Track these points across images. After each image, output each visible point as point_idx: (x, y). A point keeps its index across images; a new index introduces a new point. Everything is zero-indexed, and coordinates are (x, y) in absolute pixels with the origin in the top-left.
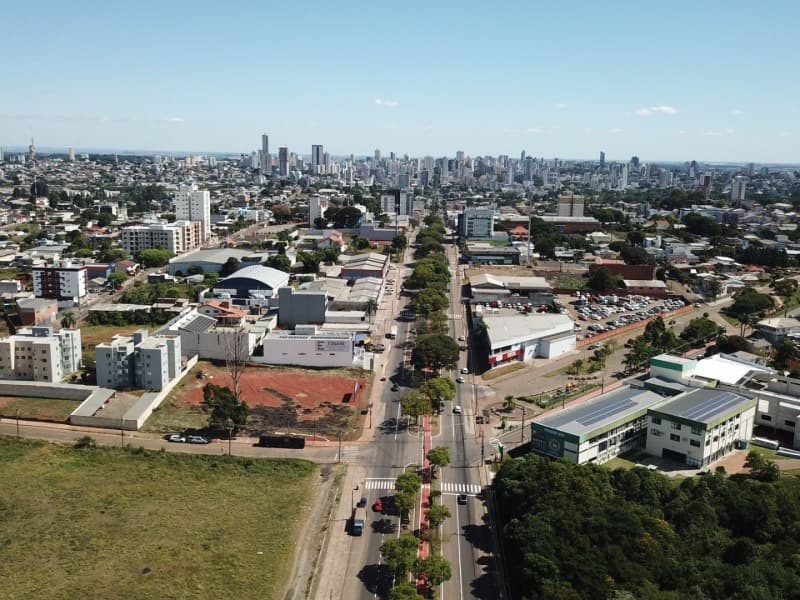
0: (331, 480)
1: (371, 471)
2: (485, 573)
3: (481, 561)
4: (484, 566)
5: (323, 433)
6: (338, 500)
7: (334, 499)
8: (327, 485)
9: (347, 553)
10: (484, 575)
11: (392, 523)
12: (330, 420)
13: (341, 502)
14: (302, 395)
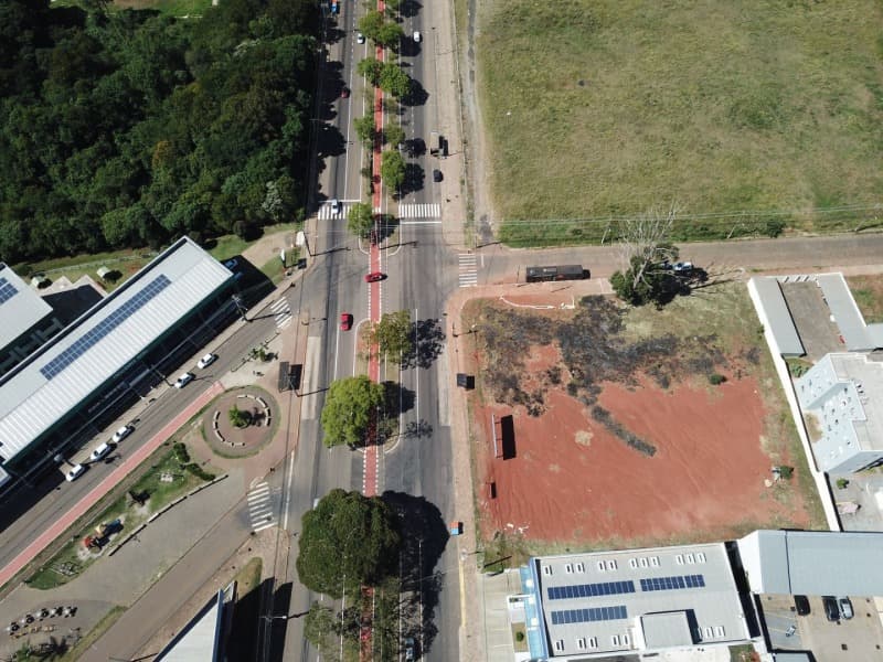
0: (477, 218)
1: (438, 238)
2: (333, 103)
3: (334, 115)
4: (333, 110)
5: (511, 314)
6: (463, 182)
7: (467, 184)
8: (479, 211)
9: (440, 117)
10: (334, 100)
11: (407, 154)
12: (514, 349)
13: (458, 179)
14: (583, 437)
